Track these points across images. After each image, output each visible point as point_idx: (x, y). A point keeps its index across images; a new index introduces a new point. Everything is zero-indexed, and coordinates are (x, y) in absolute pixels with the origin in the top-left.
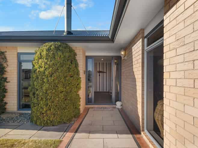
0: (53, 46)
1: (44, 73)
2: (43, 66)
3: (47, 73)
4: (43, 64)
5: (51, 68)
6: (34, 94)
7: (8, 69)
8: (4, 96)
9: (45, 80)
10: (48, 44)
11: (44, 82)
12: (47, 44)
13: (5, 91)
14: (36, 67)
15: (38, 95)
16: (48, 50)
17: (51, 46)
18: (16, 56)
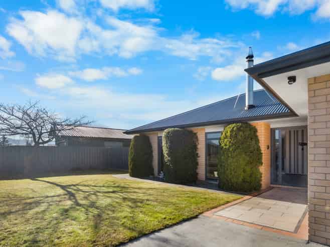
0: (235, 128)
1: (229, 150)
2: (228, 144)
3: (231, 149)
4: (228, 142)
5: (234, 146)
6: (221, 165)
7: (199, 146)
8: (196, 168)
9: (230, 155)
10: (232, 126)
11: (229, 157)
12: (230, 126)
13: (197, 164)
14: (223, 145)
15: (224, 166)
16: (232, 131)
17: (234, 127)
18: (204, 135)
